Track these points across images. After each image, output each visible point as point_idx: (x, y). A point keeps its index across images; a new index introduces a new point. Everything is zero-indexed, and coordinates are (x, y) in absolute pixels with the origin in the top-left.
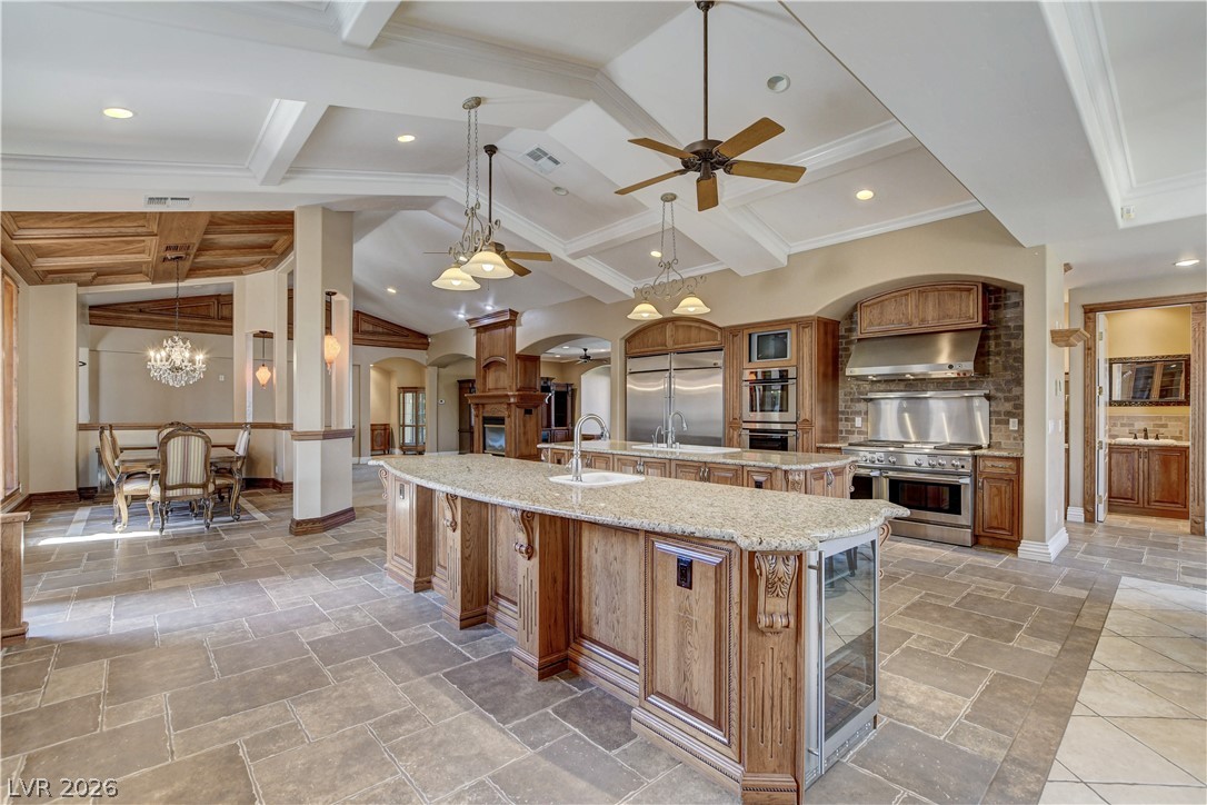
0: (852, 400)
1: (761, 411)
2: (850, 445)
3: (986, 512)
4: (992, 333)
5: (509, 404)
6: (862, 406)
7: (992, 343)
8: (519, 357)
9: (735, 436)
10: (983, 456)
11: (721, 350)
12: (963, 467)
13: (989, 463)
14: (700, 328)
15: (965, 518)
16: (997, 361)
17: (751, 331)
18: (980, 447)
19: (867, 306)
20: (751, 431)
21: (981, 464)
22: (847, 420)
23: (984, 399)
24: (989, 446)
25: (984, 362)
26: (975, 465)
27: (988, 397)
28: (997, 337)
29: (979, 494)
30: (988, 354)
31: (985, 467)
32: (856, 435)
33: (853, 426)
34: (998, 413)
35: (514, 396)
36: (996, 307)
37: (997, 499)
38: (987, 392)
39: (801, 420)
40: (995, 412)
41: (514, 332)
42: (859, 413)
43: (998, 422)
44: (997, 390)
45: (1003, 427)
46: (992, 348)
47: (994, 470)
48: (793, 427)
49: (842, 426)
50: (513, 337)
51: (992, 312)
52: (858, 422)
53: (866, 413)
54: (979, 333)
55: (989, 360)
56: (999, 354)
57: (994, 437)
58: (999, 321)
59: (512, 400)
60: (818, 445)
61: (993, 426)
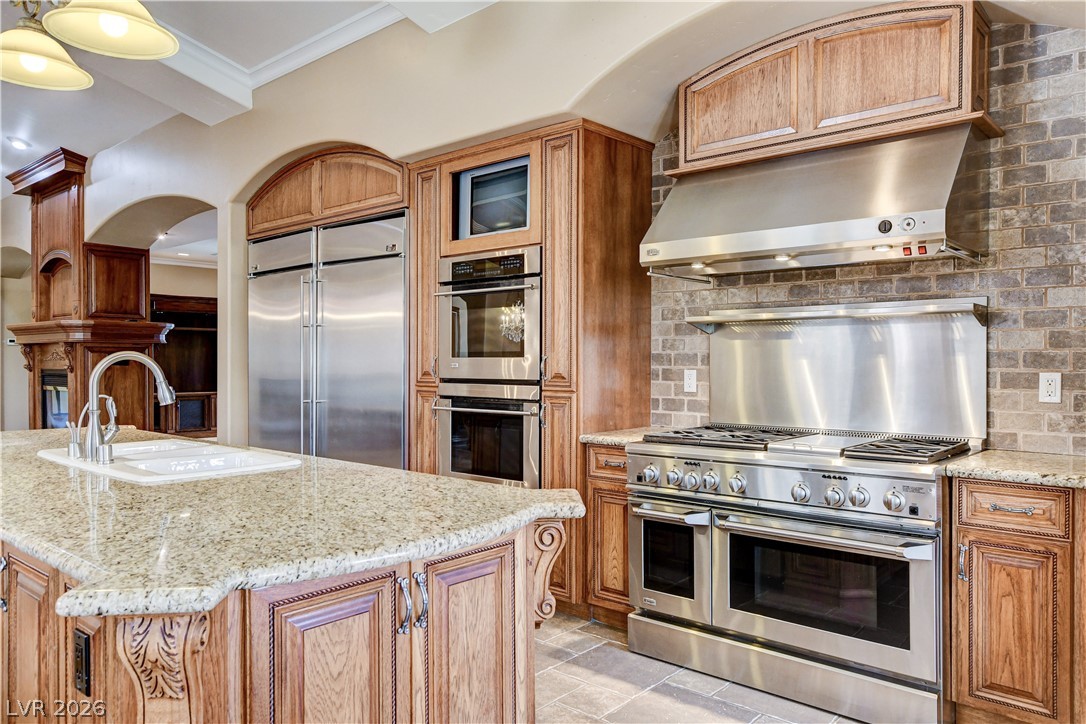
0: (678, 329)
1: (471, 354)
2: (648, 440)
3: (979, 641)
4: (996, 146)
5: (71, 345)
6: (696, 343)
7: (996, 173)
8: (91, 249)
9: (427, 414)
10: (969, 480)
11: (402, 214)
12: (914, 511)
13: (986, 500)
14: (366, 168)
15: (921, 657)
16: (1006, 222)
17: (457, 166)
18: (961, 450)
19: (701, 92)
20: (456, 401)
21: (965, 500)
22: (667, 375)
23: (974, 322)
24: (986, 445)
25: (974, 225)
26: (947, 504)
27: (984, 316)
28: (1010, 156)
29: (960, 587)
30: (986, 201)
31: (975, 511)
32: (685, 412)
33: (680, 390)
34: (1010, 358)
35: (84, 327)
36: (1008, 77)
37: (1008, 606)
38: (983, 302)
39: (549, 376)
40: (1000, 355)
41: (80, 197)
42: (690, 359)
43: (1009, 382)
44: (1007, 296)
45: (1020, 394)
46: (997, 186)
47: (1000, 521)
48: (532, 392)
49: (658, 389)
50: (79, 208)
51: (997, 91)
52: (691, 380)
53: (707, 359)
54: (963, 137)
55: (987, 218)
56: (1012, 200)
57: (997, 421)
58: (1015, 114)
59: (79, 336)
60: (584, 438)
61: (995, 391)
